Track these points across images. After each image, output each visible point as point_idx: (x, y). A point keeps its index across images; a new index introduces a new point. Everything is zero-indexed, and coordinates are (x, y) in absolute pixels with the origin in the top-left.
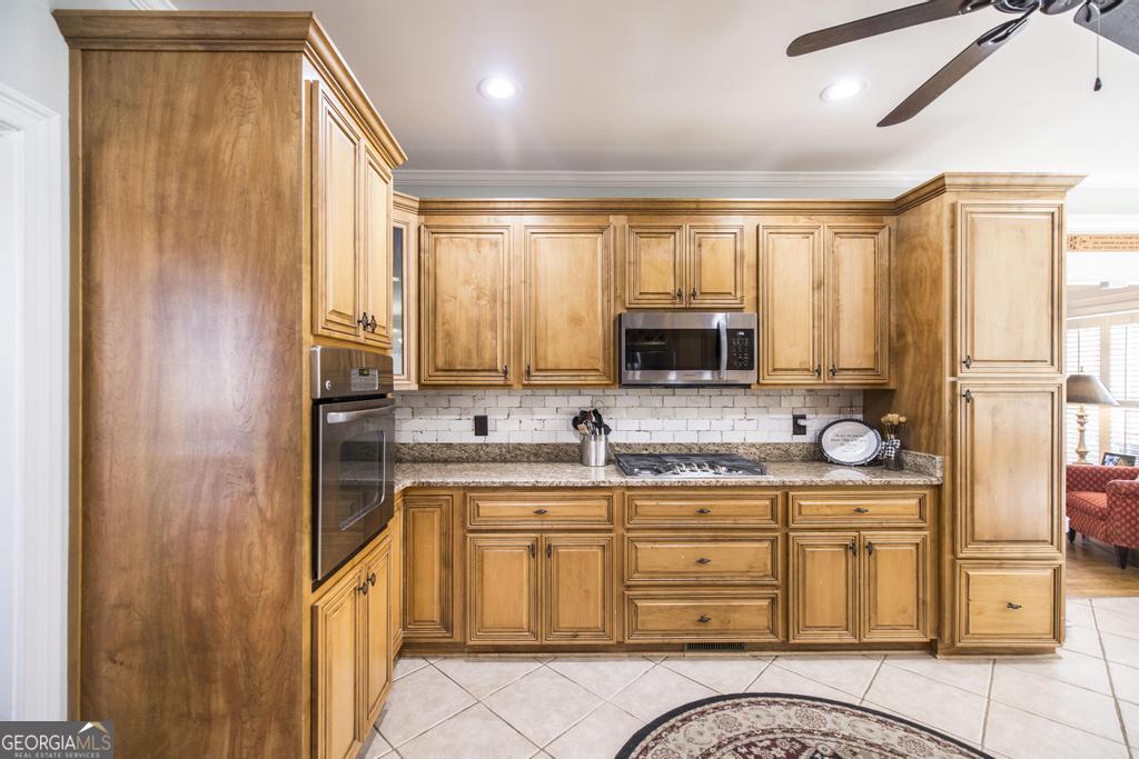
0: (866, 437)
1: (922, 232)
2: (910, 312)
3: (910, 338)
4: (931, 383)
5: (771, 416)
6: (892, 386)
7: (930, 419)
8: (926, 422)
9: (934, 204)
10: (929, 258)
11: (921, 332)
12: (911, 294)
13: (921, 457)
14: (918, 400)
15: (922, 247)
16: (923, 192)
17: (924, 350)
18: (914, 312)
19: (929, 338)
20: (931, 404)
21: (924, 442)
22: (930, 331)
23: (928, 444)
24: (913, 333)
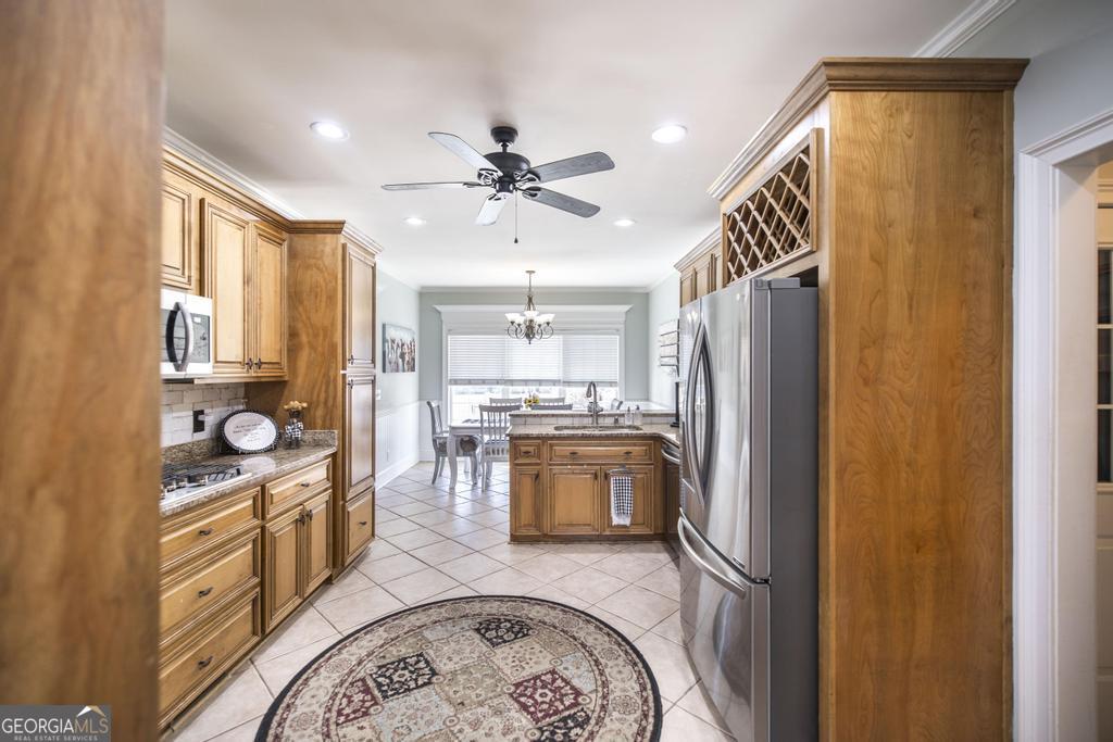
0: (264, 425)
1: (318, 256)
2: (304, 317)
3: (304, 338)
4: (326, 375)
5: (175, 415)
6: (286, 379)
7: (326, 403)
8: (322, 405)
9: (329, 238)
10: (325, 280)
11: (316, 336)
12: (306, 303)
13: (320, 433)
14: (314, 387)
15: (318, 268)
16: (322, 226)
17: (320, 349)
18: (309, 318)
19: (324, 340)
20: (327, 391)
21: (319, 422)
22: (325, 336)
23: (324, 421)
24: (308, 335)
